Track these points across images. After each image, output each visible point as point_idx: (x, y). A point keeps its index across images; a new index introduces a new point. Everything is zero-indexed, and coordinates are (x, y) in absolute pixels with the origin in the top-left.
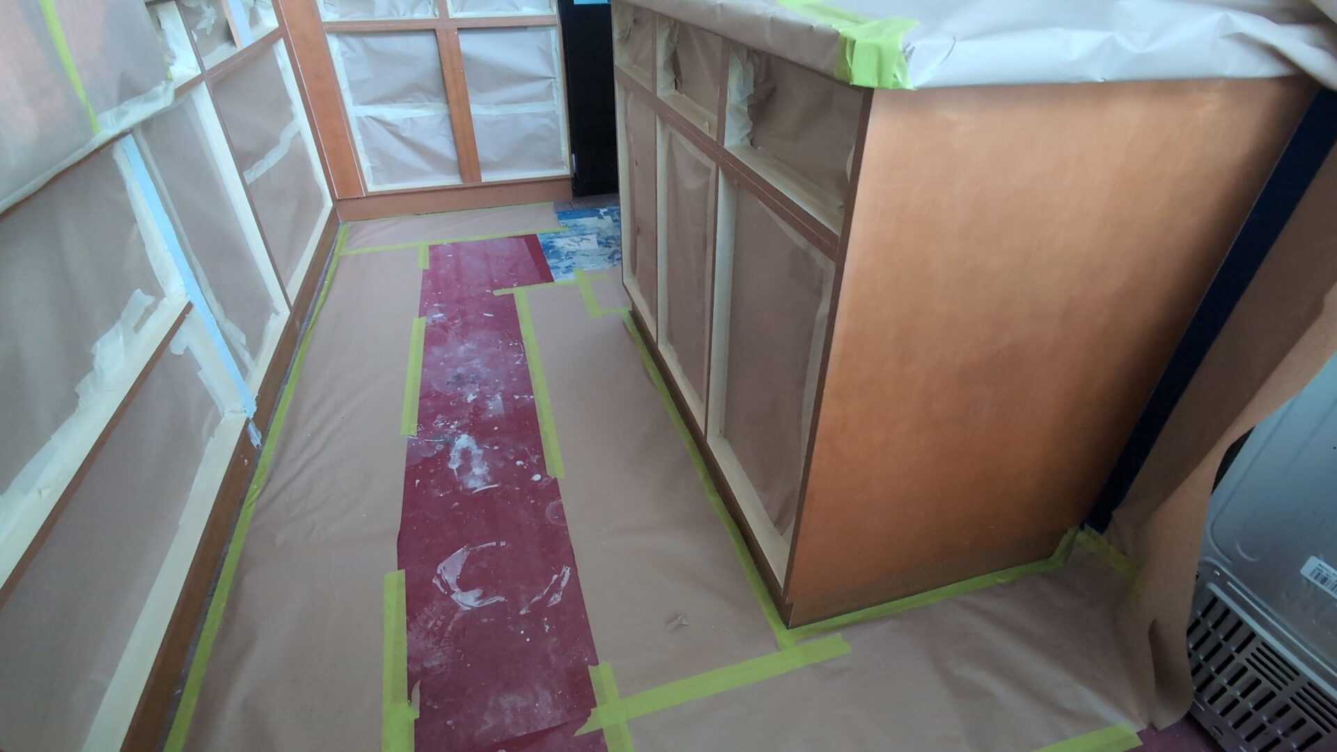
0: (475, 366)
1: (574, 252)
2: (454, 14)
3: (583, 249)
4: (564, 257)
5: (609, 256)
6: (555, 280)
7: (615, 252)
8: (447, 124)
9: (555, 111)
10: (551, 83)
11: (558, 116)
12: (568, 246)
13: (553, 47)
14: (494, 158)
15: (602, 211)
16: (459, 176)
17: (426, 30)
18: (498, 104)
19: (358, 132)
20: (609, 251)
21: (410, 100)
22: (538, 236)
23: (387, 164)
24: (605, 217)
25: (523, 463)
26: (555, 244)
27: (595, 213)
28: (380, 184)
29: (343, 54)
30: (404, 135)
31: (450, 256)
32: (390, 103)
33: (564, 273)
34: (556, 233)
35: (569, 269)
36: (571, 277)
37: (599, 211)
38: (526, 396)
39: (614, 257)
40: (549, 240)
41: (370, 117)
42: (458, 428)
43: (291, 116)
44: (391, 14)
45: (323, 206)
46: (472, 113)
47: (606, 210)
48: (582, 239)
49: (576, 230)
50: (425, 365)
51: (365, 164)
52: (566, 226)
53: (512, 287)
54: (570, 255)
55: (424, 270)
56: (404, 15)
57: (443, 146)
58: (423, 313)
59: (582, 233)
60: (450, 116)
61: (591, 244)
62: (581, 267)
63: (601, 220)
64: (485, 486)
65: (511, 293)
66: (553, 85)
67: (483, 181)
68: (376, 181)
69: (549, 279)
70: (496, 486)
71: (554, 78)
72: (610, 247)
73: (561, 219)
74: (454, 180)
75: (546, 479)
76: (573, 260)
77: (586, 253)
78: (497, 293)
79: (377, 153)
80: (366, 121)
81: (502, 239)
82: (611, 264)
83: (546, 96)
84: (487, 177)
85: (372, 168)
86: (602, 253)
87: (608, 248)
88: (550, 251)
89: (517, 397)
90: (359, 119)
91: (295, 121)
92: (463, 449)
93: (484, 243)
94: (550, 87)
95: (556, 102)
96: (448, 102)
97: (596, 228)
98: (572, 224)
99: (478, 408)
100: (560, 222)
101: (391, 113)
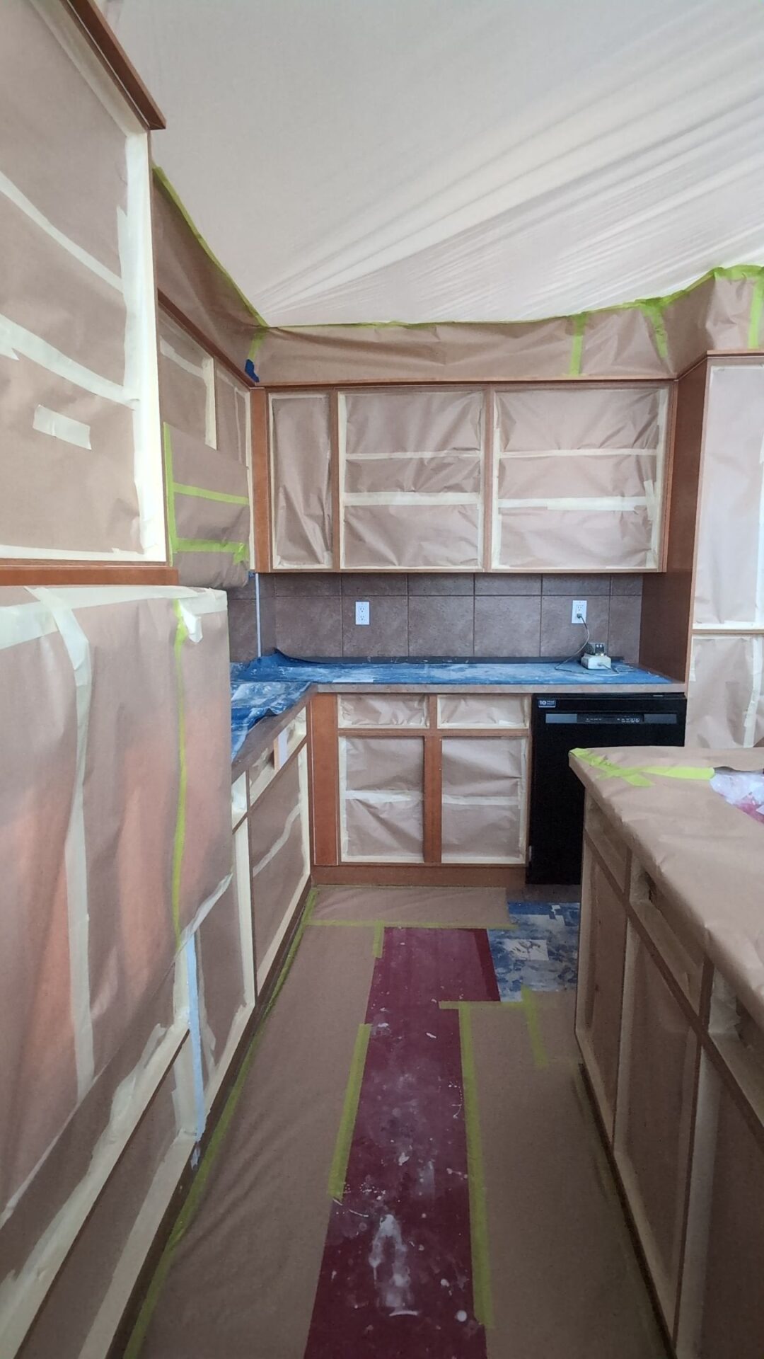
0: (411, 1110)
1: (522, 962)
2: (442, 725)
3: (532, 959)
4: (512, 967)
5: (559, 973)
6: (502, 999)
7: (566, 970)
8: (420, 808)
9: (517, 806)
10: (517, 782)
11: (520, 810)
12: (516, 952)
13: (522, 754)
14: (456, 842)
15: (555, 907)
16: (422, 855)
17: (419, 737)
18: (466, 796)
19: (345, 811)
20: (560, 966)
21: (394, 788)
22: (488, 932)
23: (363, 840)
24: (557, 916)
25: (448, 1285)
26: (504, 947)
27: (546, 911)
28: (353, 855)
29: (348, 751)
30: (382, 816)
31: (403, 944)
32: (375, 790)
33: (511, 990)
34: (507, 931)
35: (517, 986)
36: (518, 997)
37: (551, 908)
38: (460, 1173)
39: (567, 977)
40: (498, 940)
41: (358, 800)
42: (386, 1203)
43: (297, 801)
44: (391, 723)
45: (302, 875)
46: (443, 802)
47: (558, 907)
48: (532, 945)
49: (526, 930)
50: (363, 1096)
51: (344, 837)
52: (517, 922)
53: (457, 999)
54: (520, 964)
55: (377, 959)
56: (402, 723)
57: (413, 828)
58: (369, 1018)
59: (532, 934)
60: (423, 803)
61: (539, 954)
62: (530, 985)
63: (553, 920)
64: (405, 1308)
65: (455, 1008)
66: (519, 783)
67: (443, 862)
68: (350, 853)
69: (495, 997)
70: (415, 1313)
71: (520, 778)
72: (561, 961)
73: (512, 913)
74: (415, 858)
75: (472, 1322)
76: (522, 973)
77: (537, 966)
78: (444, 1005)
79: (356, 829)
80: (353, 802)
81: (453, 930)
82: (562, 987)
83: (512, 792)
84: (448, 858)
85: (349, 841)
86: (552, 968)
87: (558, 962)
88: (499, 955)
89: (450, 1171)
90: (348, 801)
91: (299, 805)
92: (387, 1237)
93: (435, 932)
94: (516, 785)
95: (519, 798)
96: (423, 791)
97: (547, 931)
98: (523, 921)
99: (409, 1179)
100: (511, 915)
101: (374, 797)
